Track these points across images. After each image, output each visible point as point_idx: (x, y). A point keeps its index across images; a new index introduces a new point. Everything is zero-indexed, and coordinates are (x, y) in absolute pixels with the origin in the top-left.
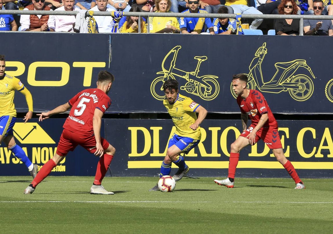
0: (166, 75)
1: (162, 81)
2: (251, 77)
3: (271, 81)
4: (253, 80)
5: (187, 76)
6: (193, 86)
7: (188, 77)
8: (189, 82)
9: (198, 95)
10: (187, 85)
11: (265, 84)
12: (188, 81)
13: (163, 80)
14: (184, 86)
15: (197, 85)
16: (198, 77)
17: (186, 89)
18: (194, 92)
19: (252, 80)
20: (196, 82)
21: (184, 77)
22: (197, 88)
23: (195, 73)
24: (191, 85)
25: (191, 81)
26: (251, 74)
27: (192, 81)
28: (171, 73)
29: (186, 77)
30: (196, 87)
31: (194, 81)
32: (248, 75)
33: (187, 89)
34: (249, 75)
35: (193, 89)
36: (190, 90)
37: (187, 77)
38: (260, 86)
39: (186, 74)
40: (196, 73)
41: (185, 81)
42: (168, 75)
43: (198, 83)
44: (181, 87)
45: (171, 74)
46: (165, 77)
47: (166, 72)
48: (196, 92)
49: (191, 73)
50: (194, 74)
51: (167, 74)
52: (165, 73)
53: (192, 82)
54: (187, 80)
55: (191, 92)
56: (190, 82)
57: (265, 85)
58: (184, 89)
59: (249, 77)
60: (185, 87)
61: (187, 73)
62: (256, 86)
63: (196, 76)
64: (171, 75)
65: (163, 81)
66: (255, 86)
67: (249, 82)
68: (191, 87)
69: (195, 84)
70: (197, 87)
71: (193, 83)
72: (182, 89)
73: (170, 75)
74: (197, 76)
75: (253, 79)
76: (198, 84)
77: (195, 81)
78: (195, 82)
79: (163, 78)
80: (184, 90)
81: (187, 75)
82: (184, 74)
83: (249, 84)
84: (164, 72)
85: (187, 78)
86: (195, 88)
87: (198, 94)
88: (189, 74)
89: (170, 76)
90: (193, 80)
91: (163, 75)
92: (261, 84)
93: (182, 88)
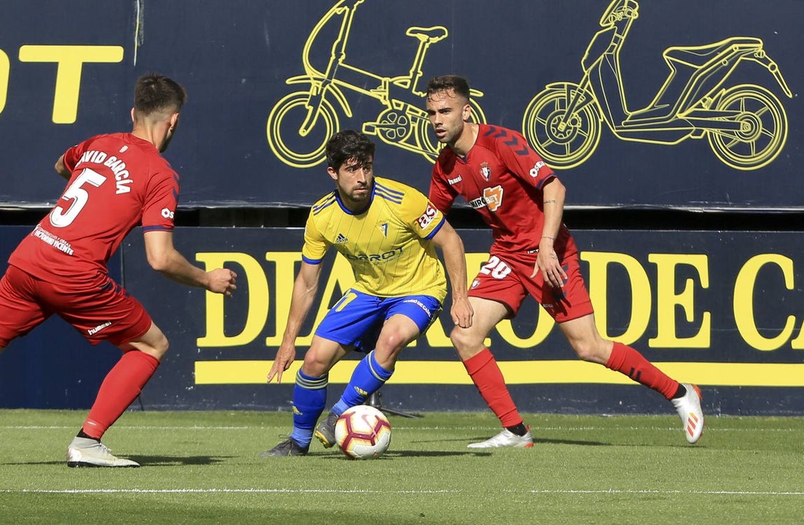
0: (318, 88)
1: (304, 105)
2: (586, 94)
3: (653, 107)
4: (595, 104)
5: (383, 89)
6: (402, 121)
7: (387, 94)
8: (390, 108)
9: (418, 149)
10: (384, 118)
11: (631, 114)
12: (386, 107)
13: (306, 104)
14: (376, 121)
15: (414, 119)
16: (418, 94)
17: (381, 130)
18: (405, 142)
19: (591, 103)
20: (411, 110)
21: (372, 93)
22: (414, 128)
23: (409, 82)
24: (398, 119)
25: (395, 108)
26: (589, 82)
27: (398, 105)
28: (334, 81)
29: (380, 94)
30: (412, 125)
31: (405, 107)
32: (579, 86)
33: (383, 133)
34: (583, 87)
35: (401, 132)
36: (391, 134)
37: (383, 94)
38: (618, 123)
39: (378, 83)
40: (413, 80)
41: (376, 106)
42: (324, 86)
43: (417, 112)
44: (365, 125)
45: (332, 84)
46: (313, 92)
47: (315, 79)
48: (411, 141)
49: (397, 81)
50: (405, 84)
51: (321, 83)
52: (312, 81)
53: (401, 109)
54: (384, 102)
55: (397, 140)
56: (393, 110)
57: (633, 118)
58: (373, 131)
59: (582, 92)
60: (378, 126)
61: (383, 80)
62: (604, 123)
63: (414, 92)
64: (330, 86)
65: (307, 107)
66: (600, 121)
67: (582, 108)
68: (395, 126)
69: (410, 117)
70: (416, 125)
71: (403, 113)
72: (366, 130)
73: (328, 86)
74: (416, 91)
75: (595, 100)
76: (419, 115)
77: (409, 106)
78: (408, 111)
79: (307, 96)
80: (374, 134)
81: (383, 86)
82: (375, 84)
83: (582, 114)
84: (309, 79)
85: (385, 97)
86: (408, 127)
87: (420, 147)
88: (391, 84)
89: (328, 90)
90: (402, 104)
91: (307, 87)
92: (619, 117)
93: (368, 128)
